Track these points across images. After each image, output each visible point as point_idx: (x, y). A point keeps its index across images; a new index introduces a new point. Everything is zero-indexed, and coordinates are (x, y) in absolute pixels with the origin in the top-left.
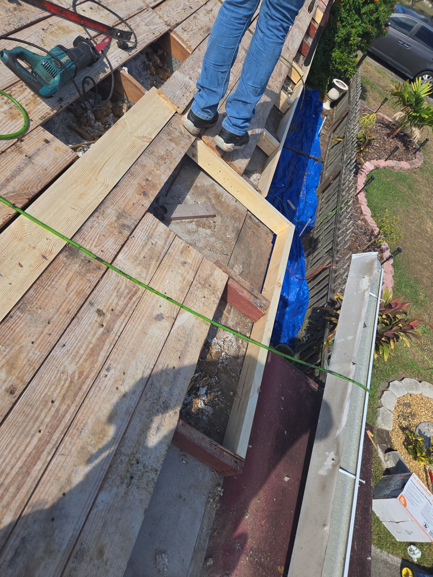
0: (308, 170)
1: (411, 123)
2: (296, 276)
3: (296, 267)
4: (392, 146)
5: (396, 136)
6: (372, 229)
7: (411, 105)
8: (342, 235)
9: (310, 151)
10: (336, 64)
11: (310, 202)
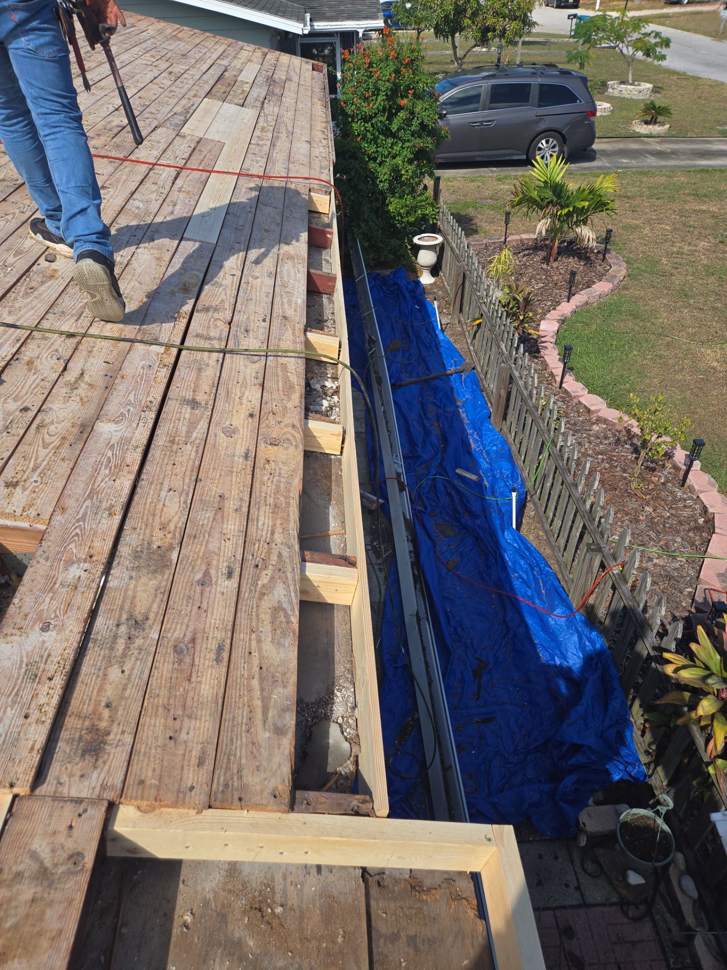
0: (459, 395)
1: (568, 225)
2: (555, 613)
3: (543, 592)
4: (562, 271)
5: (559, 253)
6: (625, 428)
7: (552, 201)
8: (589, 495)
9: (444, 365)
10: (402, 217)
11: (494, 448)
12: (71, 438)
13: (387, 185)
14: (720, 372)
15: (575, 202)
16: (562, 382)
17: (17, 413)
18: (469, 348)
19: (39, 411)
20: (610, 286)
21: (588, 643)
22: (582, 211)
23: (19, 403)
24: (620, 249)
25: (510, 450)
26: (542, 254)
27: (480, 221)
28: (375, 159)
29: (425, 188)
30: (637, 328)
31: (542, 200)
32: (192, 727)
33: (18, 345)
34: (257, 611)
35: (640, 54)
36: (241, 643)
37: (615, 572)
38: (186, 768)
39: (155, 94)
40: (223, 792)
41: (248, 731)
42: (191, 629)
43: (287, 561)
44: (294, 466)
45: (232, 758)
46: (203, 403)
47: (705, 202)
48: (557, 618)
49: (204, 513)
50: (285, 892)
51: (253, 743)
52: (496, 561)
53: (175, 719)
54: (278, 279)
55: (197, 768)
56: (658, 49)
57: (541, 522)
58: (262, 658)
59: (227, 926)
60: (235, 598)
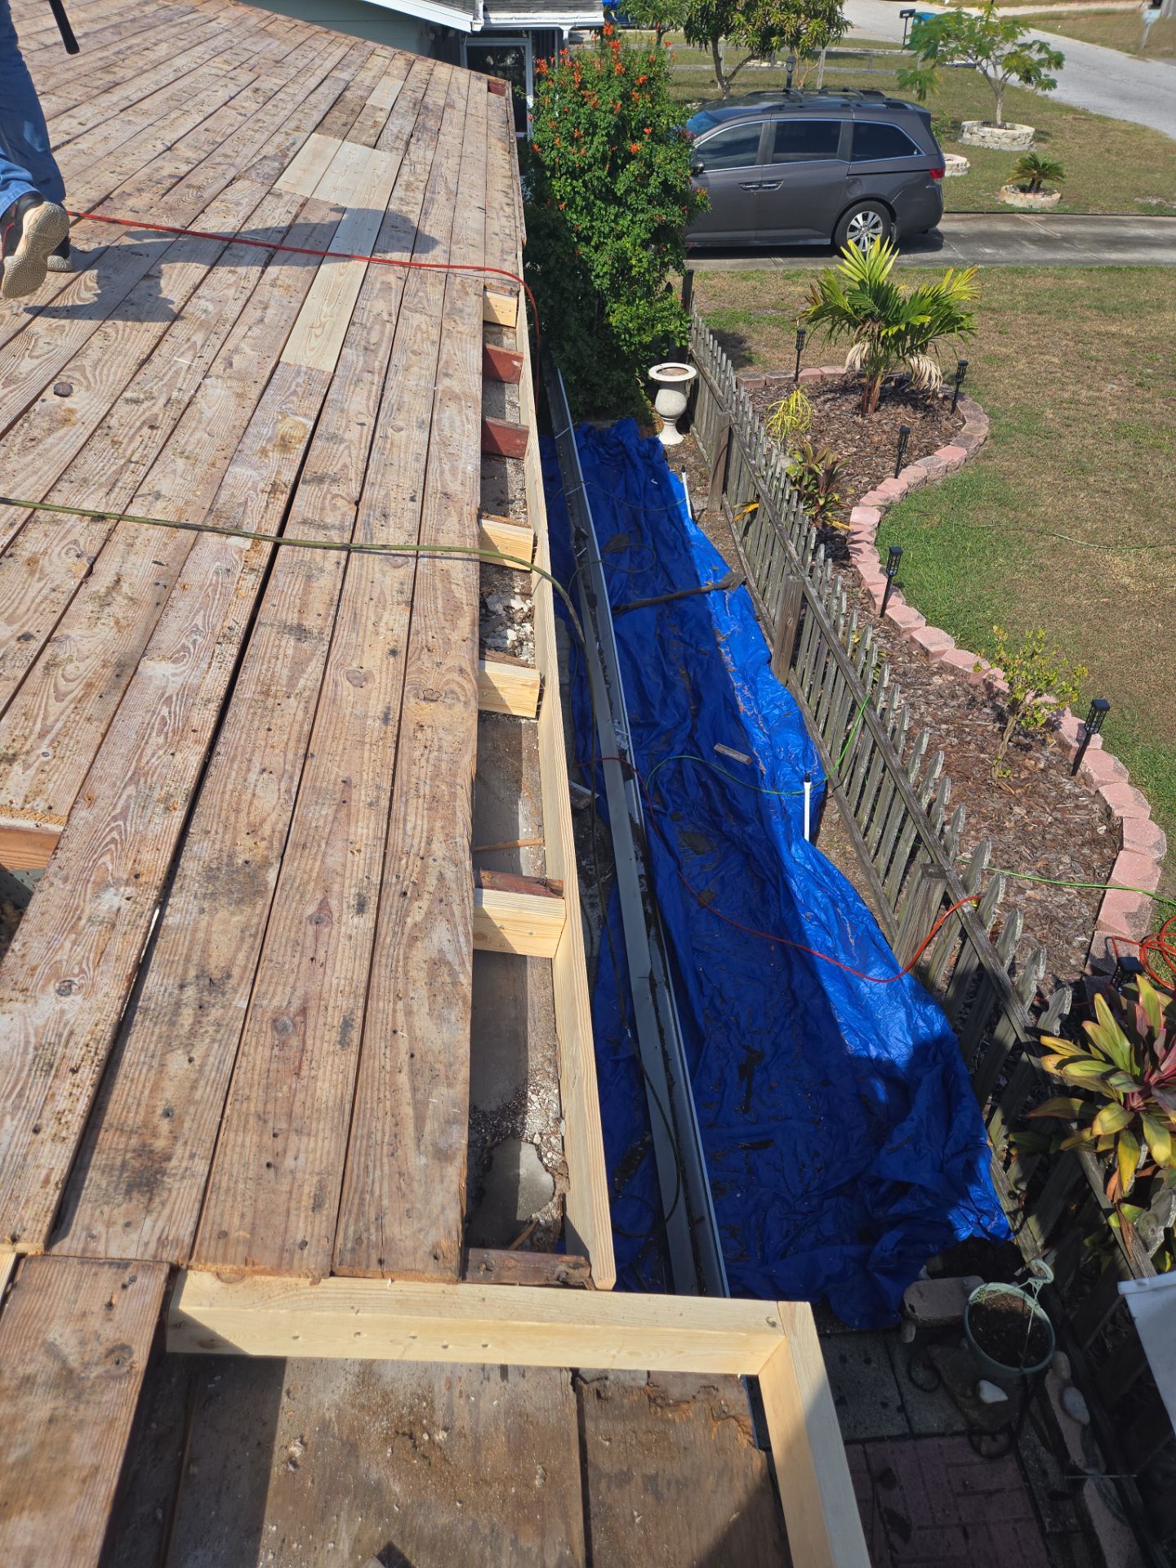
0: (720, 626)
1: (898, 353)
2: (871, 974)
3: (852, 941)
4: (886, 428)
5: (882, 399)
6: (985, 680)
7: (870, 315)
8: (927, 788)
9: (696, 575)
10: (631, 336)
11: (776, 712)
12: (101, 686)
13: (606, 282)
14: (1135, 593)
15: (909, 316)
16: (884, 607)
17: (13, 643)
18: (736, 550)
19: (48, 640)
20: (963, 452)
21: (921, 1023)
22: (919, 332)
23: (16, 627)
24: (979, 394)
25: (801, 714)
26: (855, 399)
27: (756, 343)
28: (588, 240)
29: (669, 288)
30: (1004, 521)
31: (856, 312)
32: (303, 1148)
33: (12, 533)
34: (405, 965)
35: (1014, 78)
36: (380, 1016)
37: (966, 910)
38: (293, 1212)
39: (232, 125)
40: (353, 1250)
41: (393, 1155)
42: (299, 993)
43: (454, 886)
44: (462, 735)
45: (368, 1197)
46: (315, 631)
47: (1114, 320)
48: (874, 983)
49: (318, 808)
50: (450, 1408)
51: (401, 1174)
52: (778, 892)
53: (275, 1135)
54: (435, 432)
55: (310, 1213)
56: (1044, 71)
57: (849, 830)
58: (413, 1039)
59: (358, 1462)
60: (369, 945)
